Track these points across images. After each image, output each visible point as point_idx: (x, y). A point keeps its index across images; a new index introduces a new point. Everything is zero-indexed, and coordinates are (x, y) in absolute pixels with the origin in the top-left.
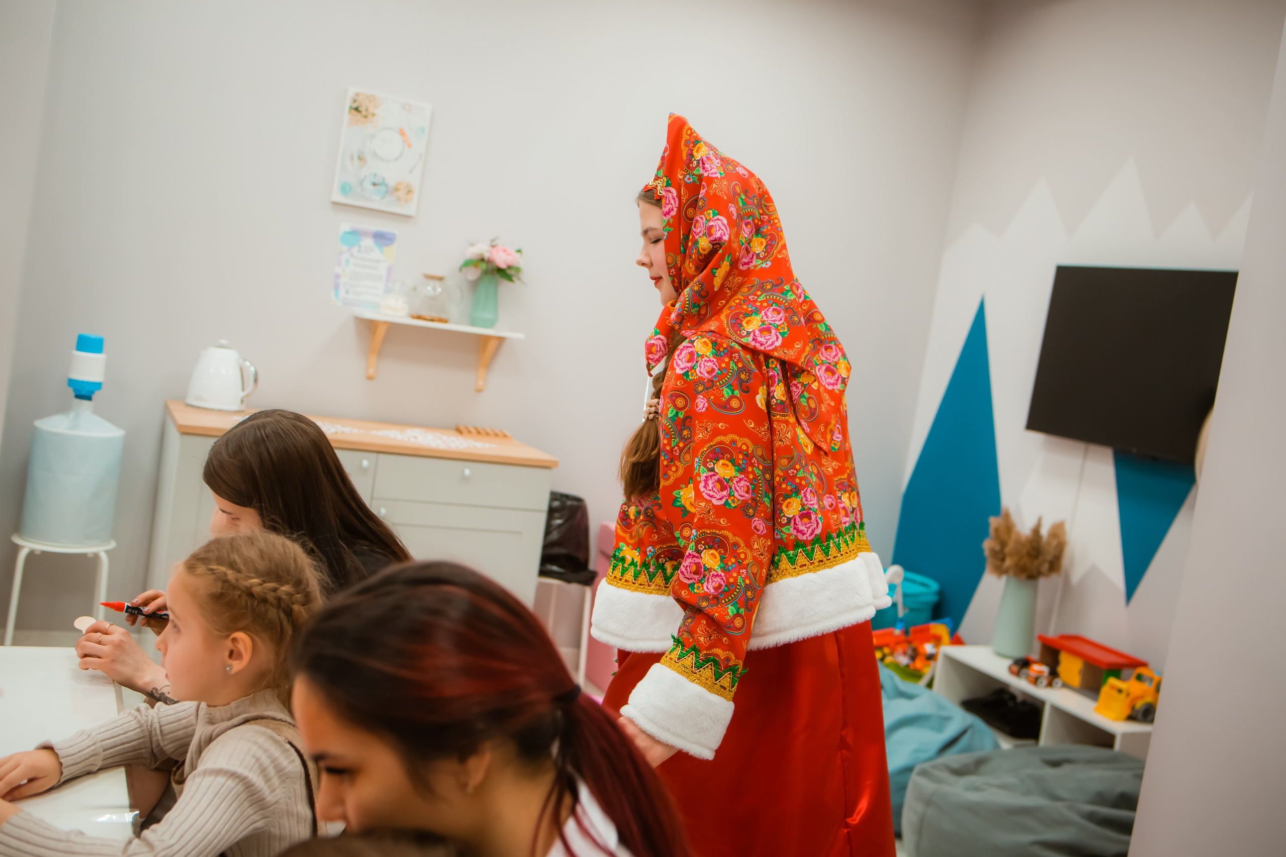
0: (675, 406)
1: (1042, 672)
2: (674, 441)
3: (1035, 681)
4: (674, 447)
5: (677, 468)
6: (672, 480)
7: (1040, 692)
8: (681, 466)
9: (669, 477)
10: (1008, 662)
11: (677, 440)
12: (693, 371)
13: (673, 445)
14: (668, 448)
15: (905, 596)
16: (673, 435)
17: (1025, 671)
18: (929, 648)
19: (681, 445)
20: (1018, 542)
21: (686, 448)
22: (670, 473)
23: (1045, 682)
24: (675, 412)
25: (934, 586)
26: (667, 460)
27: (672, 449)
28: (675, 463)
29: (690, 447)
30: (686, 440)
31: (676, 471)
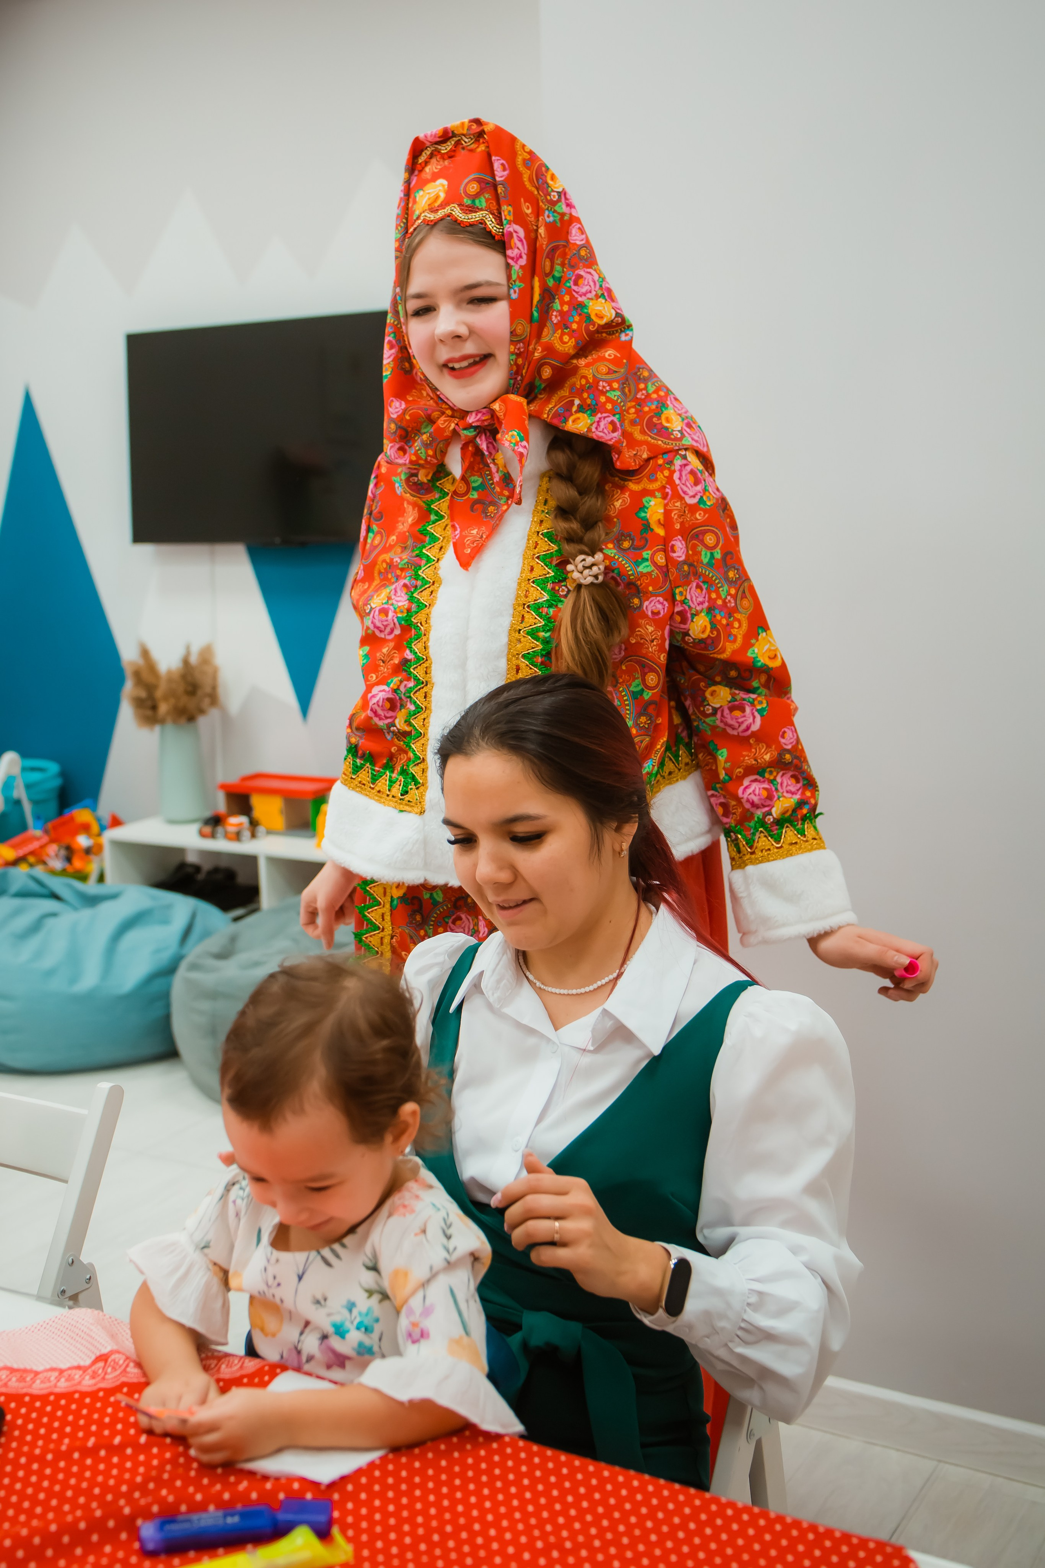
0: (707, 547)
1: (241, 824)
2: (723, 591)
3: (237, 837)
4: (726, 598)
5: (739, 621)
6: (740, 639)
7: (246, 847)
8: (742, 616)
9: (735, 636)
10: (194, 828)
11: (726, 588)
12: (707, 494)
13: (723, 597)
14: (720, 602)
15: (28, 787)
16: (719, 583)
17: (220, 830)
18: (83, 841)
19: (733, 591)
20: (170, 680)
21: (740, 593)
22: (734, 631)
23: (247, 834)
24: (709, 554)
25: (53, 768)
26: (724, 617)
27: (724, 601)
28: (734, 617)
29: (744, 590)
30: (735, 582)
31: (740, 626)
